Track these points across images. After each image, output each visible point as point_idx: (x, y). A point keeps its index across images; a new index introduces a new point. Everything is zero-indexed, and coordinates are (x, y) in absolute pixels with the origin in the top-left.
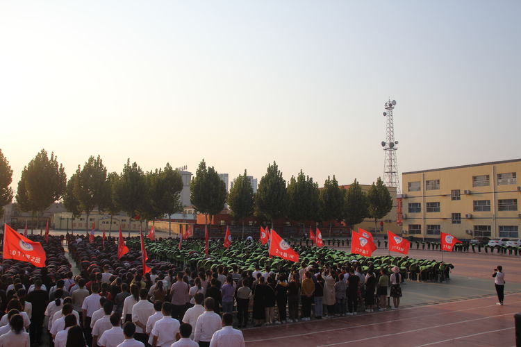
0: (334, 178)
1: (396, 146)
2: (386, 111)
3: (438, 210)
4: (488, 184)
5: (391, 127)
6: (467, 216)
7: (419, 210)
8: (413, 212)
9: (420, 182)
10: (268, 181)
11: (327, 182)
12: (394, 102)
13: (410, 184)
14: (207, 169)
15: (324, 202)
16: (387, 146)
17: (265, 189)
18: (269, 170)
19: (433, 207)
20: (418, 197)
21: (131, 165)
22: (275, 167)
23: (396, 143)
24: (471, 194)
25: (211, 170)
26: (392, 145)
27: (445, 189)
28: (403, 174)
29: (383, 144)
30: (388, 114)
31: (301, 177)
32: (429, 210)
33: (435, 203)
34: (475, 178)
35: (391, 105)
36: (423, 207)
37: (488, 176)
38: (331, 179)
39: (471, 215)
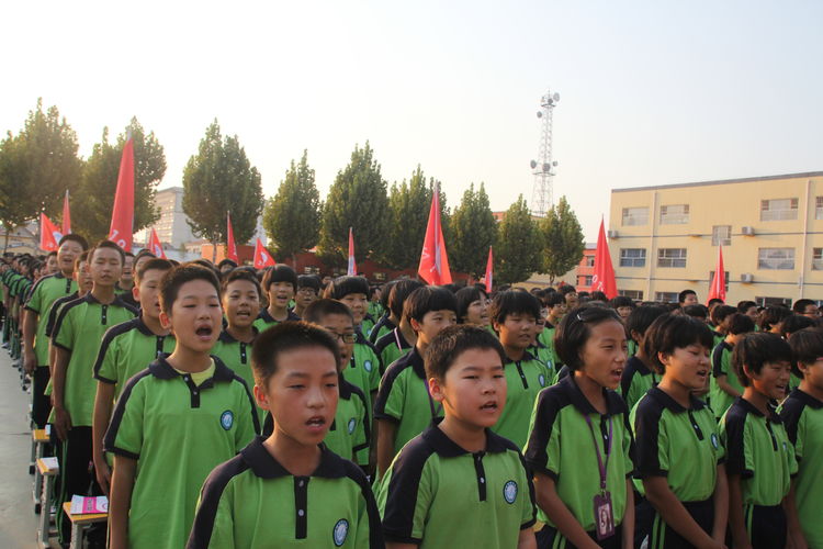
0: (483, 190)
1: (553, 169)
2: (542, 110)
3: (682, 264)
4: (794, 217)
5: (548, 137)
6: (743, 277)
7: (641, 263)
8: (630, 265)
9: (647, 208)
10: (351, 180)
11: (468, 196)
12: (557, 97)
13: (626, 211)
14: (222, 140)
15: (459, 233)
16: (539, 168)
17: (345, 196)
18: (355, 156)
19: (671, 257)
20: (642, 236)
21: (45, 112)
22: (369, 152)
23: (555, 164)
24: (754, 234)
25: (232, 142)
26: (546, 168)
27: (700, 222)
28: (613, 191)
29: (533, 165)
30: (545, 115)
31: (418, 180)
32: (662, 263)
33: (677, 250)
34: (765, 204)
35: (550, 101)
36: (651, 257)
37: (795, 202)
38: (477, 189)
39: (752, 277)
